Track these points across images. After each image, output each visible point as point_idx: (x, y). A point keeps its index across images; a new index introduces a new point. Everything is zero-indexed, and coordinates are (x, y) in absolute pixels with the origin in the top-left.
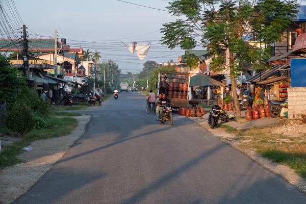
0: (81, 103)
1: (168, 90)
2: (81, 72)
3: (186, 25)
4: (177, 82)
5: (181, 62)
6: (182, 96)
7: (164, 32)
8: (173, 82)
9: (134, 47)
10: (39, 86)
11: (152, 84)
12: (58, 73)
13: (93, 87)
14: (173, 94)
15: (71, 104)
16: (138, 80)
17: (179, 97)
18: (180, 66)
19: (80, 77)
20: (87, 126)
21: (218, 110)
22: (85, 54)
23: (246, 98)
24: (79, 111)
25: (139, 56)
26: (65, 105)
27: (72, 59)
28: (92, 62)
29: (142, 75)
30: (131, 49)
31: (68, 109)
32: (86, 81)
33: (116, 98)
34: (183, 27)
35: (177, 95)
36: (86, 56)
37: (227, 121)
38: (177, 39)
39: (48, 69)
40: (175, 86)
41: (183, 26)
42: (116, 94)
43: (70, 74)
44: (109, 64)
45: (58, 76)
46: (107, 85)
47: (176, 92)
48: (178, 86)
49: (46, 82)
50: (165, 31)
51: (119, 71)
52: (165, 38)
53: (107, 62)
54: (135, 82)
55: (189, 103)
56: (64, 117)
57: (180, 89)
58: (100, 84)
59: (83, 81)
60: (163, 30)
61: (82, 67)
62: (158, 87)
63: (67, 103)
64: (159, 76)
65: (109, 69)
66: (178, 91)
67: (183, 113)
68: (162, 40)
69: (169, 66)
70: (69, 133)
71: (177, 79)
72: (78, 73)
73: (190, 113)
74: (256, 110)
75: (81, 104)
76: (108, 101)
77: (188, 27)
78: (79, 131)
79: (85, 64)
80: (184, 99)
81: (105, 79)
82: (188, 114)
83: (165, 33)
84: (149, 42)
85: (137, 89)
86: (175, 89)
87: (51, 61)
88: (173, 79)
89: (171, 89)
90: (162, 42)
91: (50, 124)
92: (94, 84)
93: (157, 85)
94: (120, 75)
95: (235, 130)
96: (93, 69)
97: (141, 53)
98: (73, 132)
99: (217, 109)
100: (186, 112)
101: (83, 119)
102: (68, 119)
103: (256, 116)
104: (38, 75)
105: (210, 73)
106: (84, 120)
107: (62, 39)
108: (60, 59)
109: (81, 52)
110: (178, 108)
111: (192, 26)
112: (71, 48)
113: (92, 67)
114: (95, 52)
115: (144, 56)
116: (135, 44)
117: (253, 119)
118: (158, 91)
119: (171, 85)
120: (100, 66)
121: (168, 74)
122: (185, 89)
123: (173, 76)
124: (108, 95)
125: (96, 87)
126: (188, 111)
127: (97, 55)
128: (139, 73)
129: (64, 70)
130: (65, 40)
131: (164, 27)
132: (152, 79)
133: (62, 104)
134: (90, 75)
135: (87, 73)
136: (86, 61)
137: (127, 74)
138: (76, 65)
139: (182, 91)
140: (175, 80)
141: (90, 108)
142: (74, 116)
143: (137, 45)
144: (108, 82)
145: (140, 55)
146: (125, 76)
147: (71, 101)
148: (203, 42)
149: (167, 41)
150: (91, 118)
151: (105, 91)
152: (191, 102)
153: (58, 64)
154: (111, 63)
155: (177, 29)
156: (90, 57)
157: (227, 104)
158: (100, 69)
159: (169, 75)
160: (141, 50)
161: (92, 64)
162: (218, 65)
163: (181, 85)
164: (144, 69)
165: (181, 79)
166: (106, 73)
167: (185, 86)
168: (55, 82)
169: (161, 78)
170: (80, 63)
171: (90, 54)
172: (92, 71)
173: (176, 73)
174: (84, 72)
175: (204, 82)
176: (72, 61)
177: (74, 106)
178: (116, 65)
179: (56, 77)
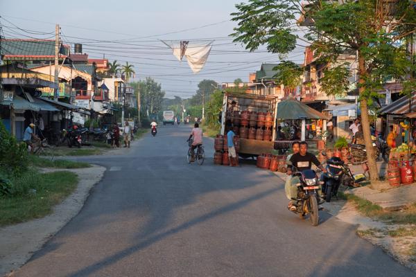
0: (97, 143)
1: (240, 126)
2: (101, 95)
3: (281, 6)
4: (255, 112)
5: (254, 81)
6: (263, 135)
7: (237, 19)
8: (248, 112)
9: (183, 50)
10: (18, 115)
11: (210, 114)
12: (62, 94)
13: (121, 116)
14: (248, 133)
15: (79, 146)
16: (189, 107)
17: (259, 137)
18: (253, 87)
19: (101, 101)
20: (91, 192)
21: (339, 167)
22: (110, 67)
23: (374, 142)
24: (91, 157)
25: (192, 66)
26: (70, 146)
27: (88, 73)
28: (120, 80)
29: (195, 101)
30: (177, 52)
31: (72, 154)
32: (110, 108)
33: (154, 134)
34: (274, 10)
35: (255, 134)
36: (112, 71)
37: (351, 186)
38: (262, 34)
39: (43, 87)
40: (252, 118)
41: (275, 7)
42: (154, 129)
43: (83, 97)
44: (148, 84)
45: (60, 100)
46: (143, 114)
47: (253, 129)
48: (257, 118)
49: (36, 107)
50: (240, 18)
51: (162, 95)
52: (241, 30)
53: (144, 80)
54: (185, 111)
55: (275, 148)
56: (58, 170)
57: (260, 124)
58: (131, 113)
59: (105, 108)
60: (236, 16)
61: (104, 87)
62: (223, 120)
63: (74, 144)
64: (225, 101)
65: (148, 91)
66: (256, 127)
67: (265, 166)
68: (234, 35)
69: (236, 88)
70: (49, 212)
71: (255, 106)
72: (95, 95)
73: (277, 165)
74: (408, 167)
75: (95, 146)
76: (141, 139)
77: (284, 10)
78: (71, 206)
79: (110, 83)
80: (266, 141)
81: (139, 106)
82: (273, 167)
83: (240, 21)
84: (210, 42)
85: (188, 121)
86: (251, 123)
87: (50, 75)
88: (247, 106)
89: (244, 123)
90: (235, 38)
91: (22, 189)
92: (123, 113)
93: (220, 117)
94: (163, 100)
95: (377, 207)
96: (122, 90)
97: (196, 60)
98: (58, 208)
99: (337, 164)
100: (270, 163)
101: (90, 175)
102: (63, 174)
103: (408, 178)
104: (23, 96)
105: (301, 99)
106: (92, 178)
107: (76, 45)
108: (67, 73)
109: (105, 65)
110: (257, 156)
111: (292, 8)
112: (89, 58)
113: (120, 88)
114: (125, 65)
115: (200, 66)
116: (184, 45)
117: (401, 182)
118: (223, 126)
119: (245, 116)
120: (134, 86)
121: (238, 97)
122: (268, 125)
123: (248, 101)
124: (145, 130)
125: (125, 117)
126: (275, 162)
127: (128, 69)
128: (190, 97)
129: (73, 90)
130: (81, 45)
131: (238, 11)
132: (211, 107)
133: (64, 145)
134: (117, 98)
135: (112, 96)
136: (111, 77)
137: (174, 98)
138: (94, 83)
139: (264, 128)
140: (250, 109)
141: (111, 151)
142: (78, 168)
143: (188, 46)
144: (144, 110)
145: (193, 63)
146: (171, 102)
147: (79, 140)
148: (310, 39)
149: (244, 36)
150: (105, 173)
151: (140, 124)
152: (277, 147)
153: (63, 80)
154: (151, 82)
155: (263, 13)
156: (119, 71)
157: (340, 150)
158: (133, 91)
159: (242, 99)
160: (195, 56)
161: (120, 82)
162: (334, 83)
163: (261, 118)
164: (198, 91)
165: (261, 107)
166: (142, 98)
167: (268, 119)
168: (53, 109)
169: (228, 106)
170: (100, 80)
171: (118, 68)
172: (120, 93)
173: (252, 98)
174: (107, 94)
175: (296, 113)
176: (87, 77)
177: (84, 148)
178: (158, 85)
179: (56, 101)
